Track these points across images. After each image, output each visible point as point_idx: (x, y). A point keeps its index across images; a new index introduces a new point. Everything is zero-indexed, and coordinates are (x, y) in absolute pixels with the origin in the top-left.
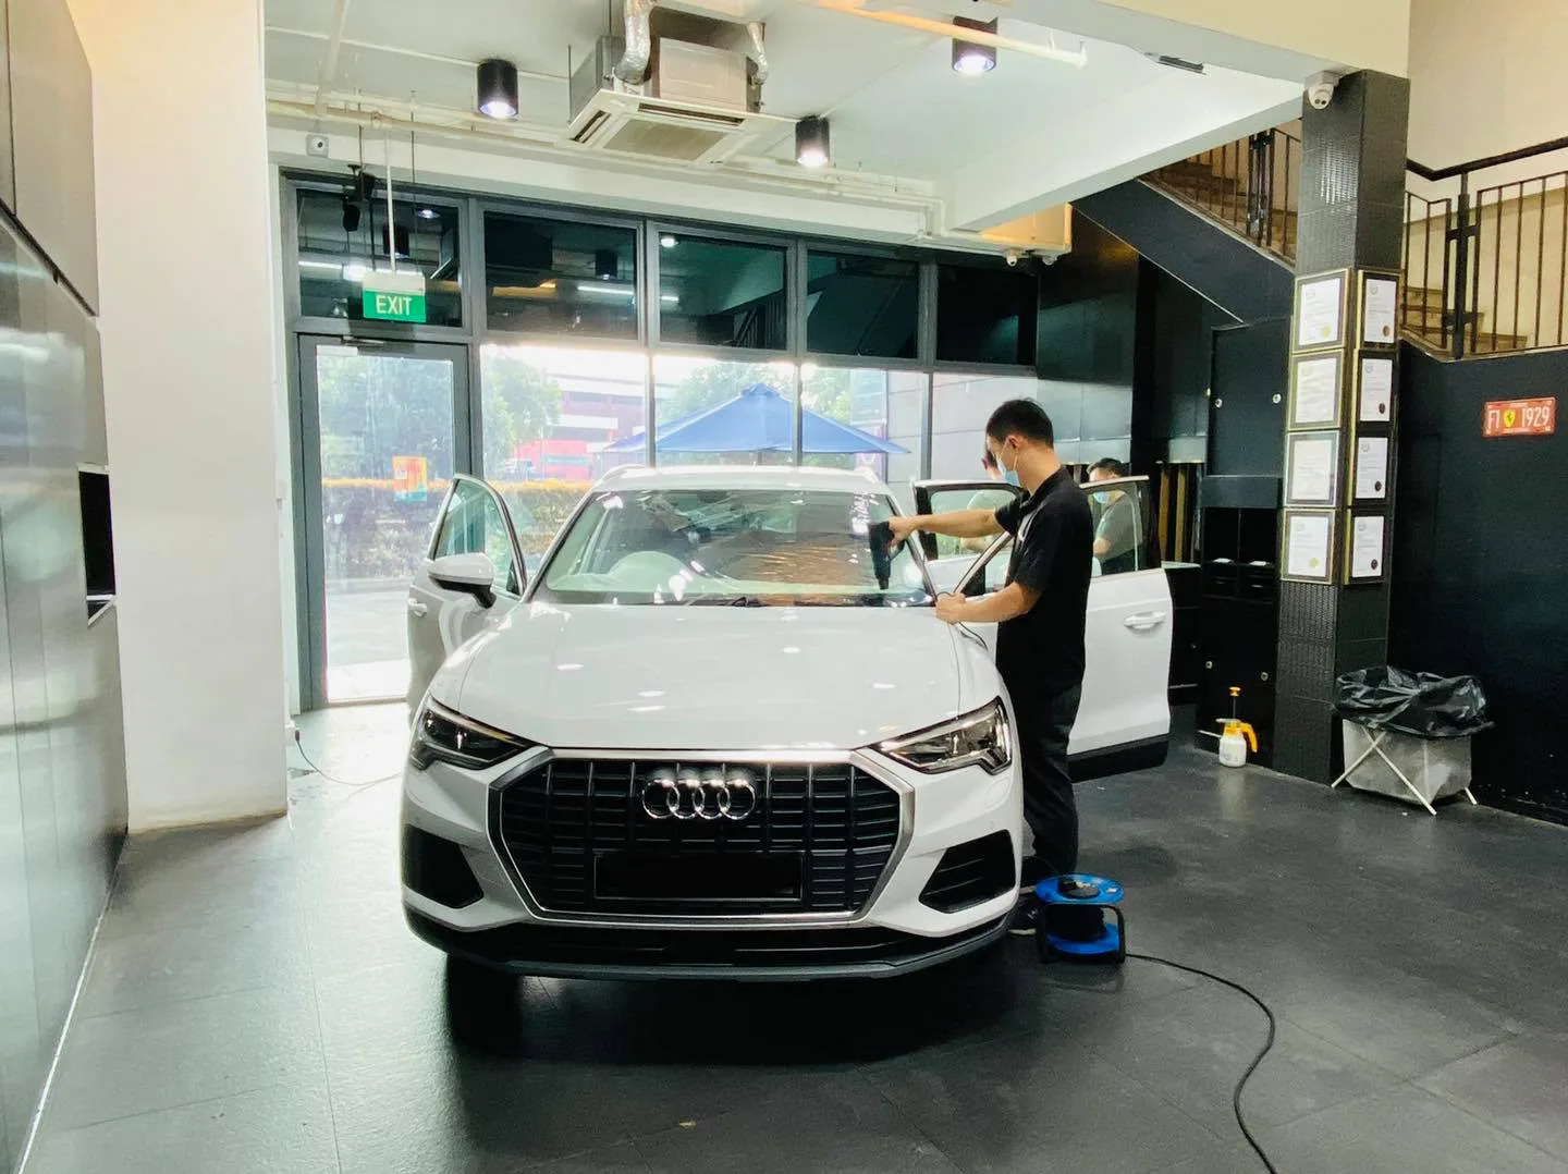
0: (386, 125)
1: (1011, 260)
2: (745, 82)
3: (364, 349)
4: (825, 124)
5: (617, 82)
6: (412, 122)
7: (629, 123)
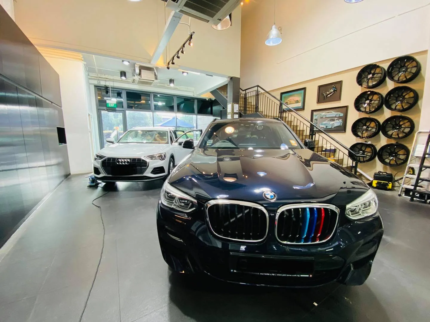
0: (108, 80)
1: (207, 99)
2: (154, 76)
3: (109, 111)
4: (173, 80)
5: (136, 76)
6: (113, 79)
7: (139, 81)
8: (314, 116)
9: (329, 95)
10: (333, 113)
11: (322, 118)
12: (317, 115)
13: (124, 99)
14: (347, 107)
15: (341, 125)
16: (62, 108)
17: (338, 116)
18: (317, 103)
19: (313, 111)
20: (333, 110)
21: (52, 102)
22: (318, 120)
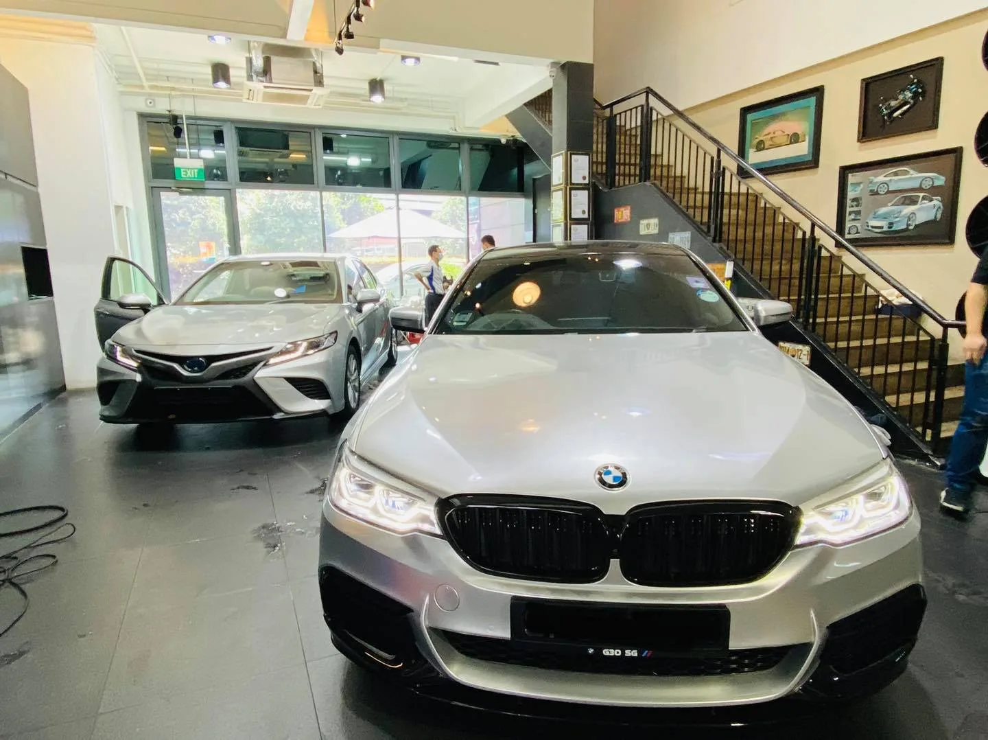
0: (178, 93)
1: (503, 141)
2: (312, 74)
3: (182, 193)
4: (381, 84)
5: (255, 77)
7: (265, 94)
8: (849, 188)
9: (899, 112)
10: (911, 177)
11: (875, 193)
12: (859, 184)
13: (228, 153)
14: (957, 152)
15: (939, 216)
16: (41, 190)
17: (927, 185)
18: (859, 140)
19: (845, 171)
20: (912, 166)
21: (6, 174)
22: (863, 202)
